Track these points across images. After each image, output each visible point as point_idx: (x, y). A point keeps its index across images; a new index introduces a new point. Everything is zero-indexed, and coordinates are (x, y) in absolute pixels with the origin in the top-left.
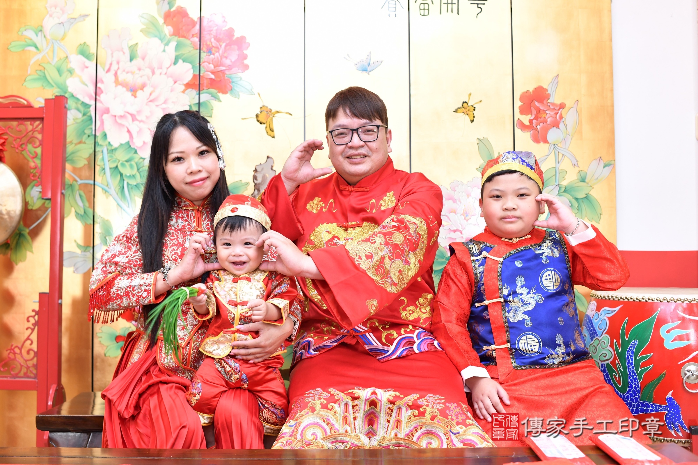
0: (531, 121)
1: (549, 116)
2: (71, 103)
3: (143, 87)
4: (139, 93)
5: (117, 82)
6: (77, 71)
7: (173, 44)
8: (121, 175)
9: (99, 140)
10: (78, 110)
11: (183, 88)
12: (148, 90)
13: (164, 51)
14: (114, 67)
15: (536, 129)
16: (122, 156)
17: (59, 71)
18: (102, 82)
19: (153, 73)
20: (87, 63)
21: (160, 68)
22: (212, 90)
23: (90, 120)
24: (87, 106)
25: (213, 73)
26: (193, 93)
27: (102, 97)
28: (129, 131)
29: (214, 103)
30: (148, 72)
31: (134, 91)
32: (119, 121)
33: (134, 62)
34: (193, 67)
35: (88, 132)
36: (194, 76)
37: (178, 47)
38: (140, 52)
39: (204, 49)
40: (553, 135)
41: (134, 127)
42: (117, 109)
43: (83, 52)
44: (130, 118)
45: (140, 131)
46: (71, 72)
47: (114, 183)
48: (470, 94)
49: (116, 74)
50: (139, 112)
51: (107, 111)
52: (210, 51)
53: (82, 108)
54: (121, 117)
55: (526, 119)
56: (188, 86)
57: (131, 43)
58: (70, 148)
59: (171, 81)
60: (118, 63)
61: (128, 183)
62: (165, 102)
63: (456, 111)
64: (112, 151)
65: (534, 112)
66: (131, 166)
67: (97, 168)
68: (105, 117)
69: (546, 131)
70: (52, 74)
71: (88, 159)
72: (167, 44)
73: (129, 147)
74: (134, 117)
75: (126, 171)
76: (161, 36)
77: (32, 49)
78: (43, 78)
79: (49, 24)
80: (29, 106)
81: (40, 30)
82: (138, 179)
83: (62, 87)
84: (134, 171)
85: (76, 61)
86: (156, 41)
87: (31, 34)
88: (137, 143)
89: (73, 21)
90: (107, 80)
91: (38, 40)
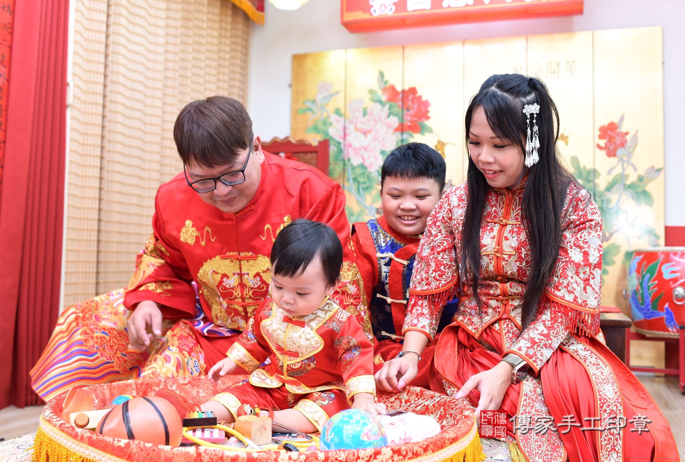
0: (606, 144)
1: (618, 140)
2: (332, 143)
3: (370, 131)
4: (369, 135)
5: (356, 129)
6: (334, 124)
7: (387, 106)
8: (358, 182)
9: (347, 163)
10: (335, 145)
11: (392, 131)
12: (373, 133)
13: (382, 110)
14: (355, 120)
15: (609, 149)
16: (358, 171)
17: (325, 124)
18: (348, 129)
19: (376, 122)
20: (340, 118)
21: (380, 119)
22: (410, 132)
23: (340, 151)
24: (339, 143)
25: (410, 121)
26: (399, 134)
27: (348, 138)
28: (363, 157)
30: (373, 122)
31: (365, 133)
32: (358, 151)
33: (366, 117)
34: (399, 119)
35: (340, 158)
36: (400, 124)
37: (390, 108)
38: (369, 111)
39: (405, 108)
40: (620, 152)
41: (365, 154)
42: (356, 144)
43: (337, 112)
44: (363, 150)
45: (369, 157)
46: (331, 124)
47: (354, 186)
48: (565, 129)
49: (355, 125)
50: (368, 146)
51: (350, 146)
52: (408, 109)
53: (337, 144)
54: (359, 149)
55: (602, 143)
56: (396, 130)
57: (364, 106)
58: (331, 167)
59: (386, 128)
60: (357, 118)
61: (363, 188)
62: (383, 139)
64: (353, 168)
65: (608, 138)
66: (364, 177)
67: (346, 179)
68: (350, 149)
69: (615, 149)
70: (321, 126)
71: (340, 173)
72: (384, 106)
73: (362, 166)
74: (365, 149)
75: (361, 180)
76: (380, 102)
77: (310, 113)
78: (316, 128)
79: (319, 98)
80: (310, 145)
81: (314, 101)
82: (368, 184)
83: (327, 134)
84: (366, 180)
85: (333, 118)
86: (378, 105)
87: (309, 104)
88: (367, 163)
89: (331, 95)
90: (351, 128)
91: (313, 107)
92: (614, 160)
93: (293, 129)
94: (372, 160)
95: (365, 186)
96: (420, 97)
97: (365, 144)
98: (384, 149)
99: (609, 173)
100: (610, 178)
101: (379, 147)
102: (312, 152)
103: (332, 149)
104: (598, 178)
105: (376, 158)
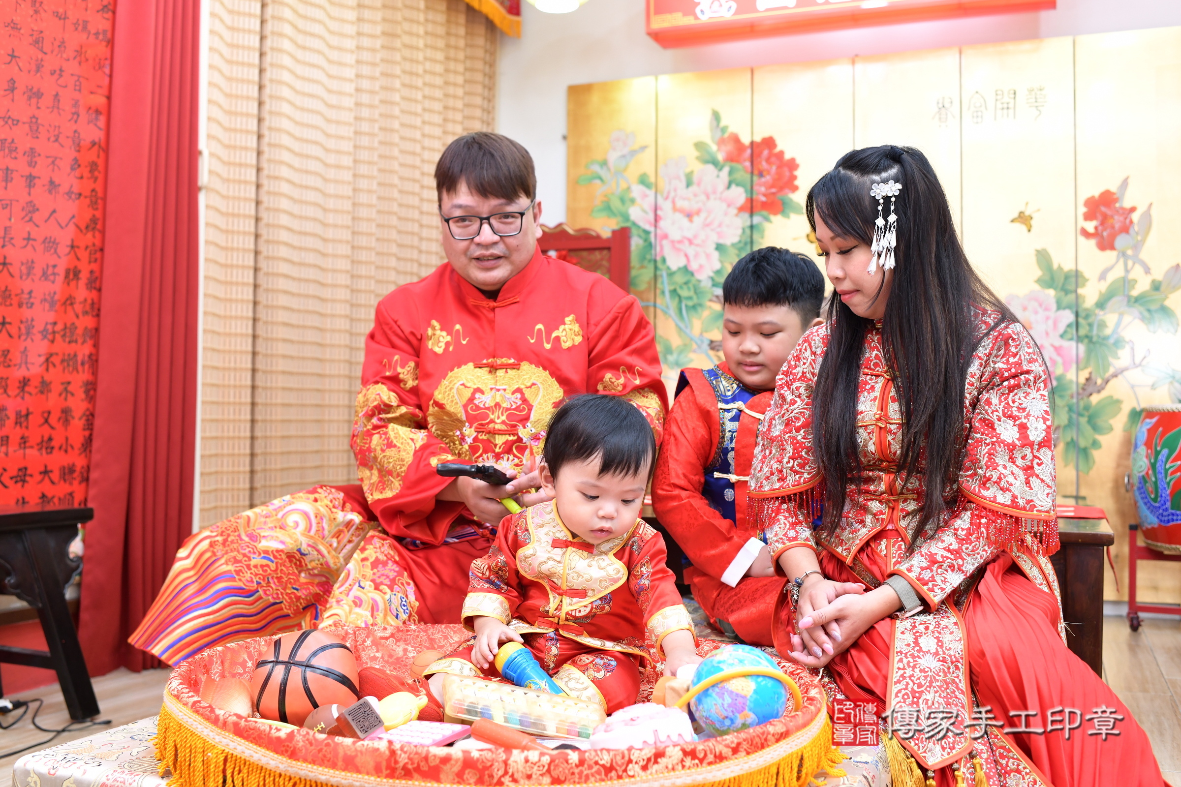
0: (1096, 228)
1: (1117, 221)
2: (634, 231)
3: (698, 212)
4: (696, 219)
5: (675, 209)
6: (639, 200)
7: (726, 170)
8: (680, 297)
9: (659, 265)
10: (639, 236)
11: (735, 211)
12: (703, 215)
13: (718, 176)
14: (672, 194)
15: (1102, 237)
16: (680, 279)
17: (622, 200)
18: (661, 209)
19: (708, 197)
20: (647, 191)
21: (714, 192)
22: (765, 213)
23: (649, 246)
24: (647, 233)
25: (765, 195)
26: (746, 216)
27: (662, 224)
28: (686, 256)
29: (766, 225)
30: (703, 197)
31: (690, 216)
32: (678, 246)
33: (691, 189)
34: (746, 191)
35: (648, 257)
36: (747, 199)
37: (731, 173)
38: (695, 178)
39: (756, 172)
40: (1121, 241)
41: (691, 251)
42: (675, 235)
43: (643, 181)
44: (687, 242)
45: (697, 255)
46: (633, 201)
47: (673, 304)
48: (1027, 204)
49: (674, 202)
50: (696, 237)
51: (666, 236)
52: (761, 174)
53: (643, 235)
54: (680, 242)
55: (1090, 226)
56: (741, 209)
57: (688, 170)
58: (633, 273)
59: (724, 206)
60: (675, 190)
61: (686, 306)
62: (720, 225)
63: (1012, 221)
64: (671, 274)
65: (1100, 217)
66: (689, 289)
67: (658, 292)
68: (665, 242)
69: (1113, 237)
70: (616, 204)
71: (649, 283)
72: (720, 169)
73: (686, 270)
74: (691, 242)
75: (684, 293)
76: (714, 163)
77: (598, 182)
78: (608, 208)
79: (613, 157)
80: (598, 237)
81: (604, 164)
82: (695, 300)
83: (626, 218)
84: (692, 293)
85: (637, 190)
86: (710, 167)
87: (596, 168)
88: (694, 266)
89: (633, 153)
90: (666, 207)
91: (603, 173)
92: (1110, 256)
93: (571, 211)
94: (703, 260)
95: (690, 303)
96: (782, 153)
97: (689, 235)
98: (721, 241)
99: (1102, 277)
100: (1103, 286)
101: (714, 238)
102: (601, 249)
103: (636, 243)
104: (1083, 285)
105: (708, 256)
